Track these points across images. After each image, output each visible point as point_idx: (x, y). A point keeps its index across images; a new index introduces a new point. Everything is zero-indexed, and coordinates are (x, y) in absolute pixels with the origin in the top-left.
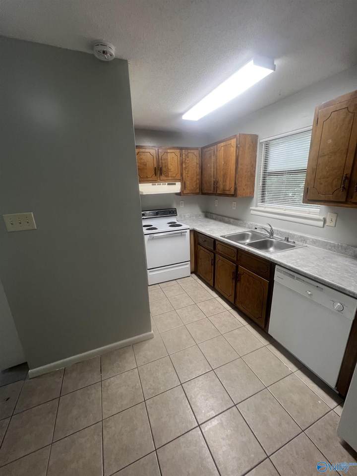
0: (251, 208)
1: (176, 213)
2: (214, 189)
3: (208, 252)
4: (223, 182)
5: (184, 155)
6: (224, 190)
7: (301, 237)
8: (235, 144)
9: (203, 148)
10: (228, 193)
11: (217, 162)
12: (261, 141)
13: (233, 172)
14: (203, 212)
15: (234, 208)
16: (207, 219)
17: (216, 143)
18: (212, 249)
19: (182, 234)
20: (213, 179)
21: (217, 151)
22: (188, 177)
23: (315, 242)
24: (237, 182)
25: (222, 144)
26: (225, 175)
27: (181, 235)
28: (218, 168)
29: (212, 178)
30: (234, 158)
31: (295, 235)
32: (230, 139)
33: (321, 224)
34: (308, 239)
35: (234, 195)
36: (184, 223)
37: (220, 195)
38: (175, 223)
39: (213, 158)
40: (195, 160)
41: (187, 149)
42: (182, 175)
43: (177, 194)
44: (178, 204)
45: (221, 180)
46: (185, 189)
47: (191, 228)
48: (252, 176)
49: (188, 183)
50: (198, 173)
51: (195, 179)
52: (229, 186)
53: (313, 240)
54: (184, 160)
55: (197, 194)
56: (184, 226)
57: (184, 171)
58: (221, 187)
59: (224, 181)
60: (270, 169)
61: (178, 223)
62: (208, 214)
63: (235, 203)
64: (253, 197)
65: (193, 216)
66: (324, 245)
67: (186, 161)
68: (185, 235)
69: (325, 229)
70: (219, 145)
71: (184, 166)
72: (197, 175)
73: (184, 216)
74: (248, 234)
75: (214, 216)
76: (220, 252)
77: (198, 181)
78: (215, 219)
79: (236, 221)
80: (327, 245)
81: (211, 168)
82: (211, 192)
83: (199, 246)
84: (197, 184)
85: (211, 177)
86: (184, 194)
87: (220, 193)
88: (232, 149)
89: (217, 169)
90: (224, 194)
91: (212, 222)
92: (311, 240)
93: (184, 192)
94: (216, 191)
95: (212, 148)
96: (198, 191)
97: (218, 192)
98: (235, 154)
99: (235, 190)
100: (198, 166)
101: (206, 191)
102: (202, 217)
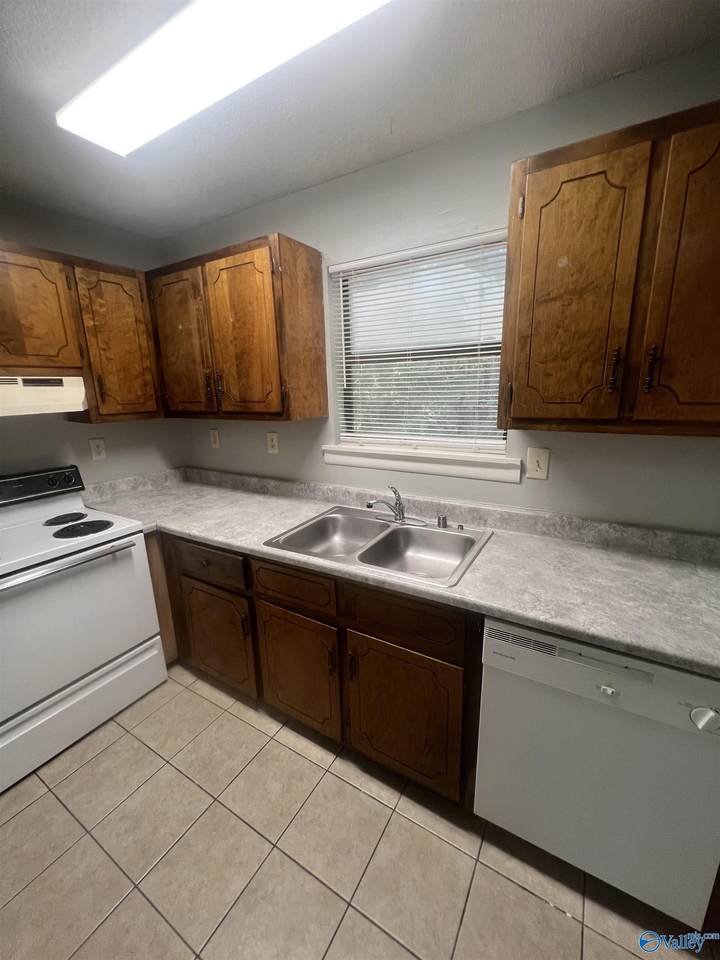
0: (324, 447)
1: (79, 481)
2: (210, 400)
3: (226, 595)
4: (239, 377)
5: (82, 286)
6: (244, 401)
7: (471, 511)
8: (267, 262)
9: (151, 276)
10: (258, 408)
11: (209, 317)
12: (332, 269)
13: (271, 346)
14: (176, 467)
15: (276, 451)
16: (194, 488)
17: (201, 261)
18: (241, 586)
19: (115, 555)
20: (201, 371)
21: (205, 284)
22: (109, 359)
23: (506, 520)
24: (286, 377)
25: (222, 263)
26: (242, 357)
27: (115, 559)
28: (216, 337)
29: (199, 368)
30: (269, 305)
31: (454, 507)
32: (250, 247)
33: (515, 475)
34: (489, 515)
35: (282, 414)
36: (116, 513)
37: (231, 415)
38: (81, 516)
39: (194, 307)
40: (130, 310)
41: (89, 265)
42: (83, 351)
43: (72, 417)
44: (84, 452)
45: (230, 369)
46: (103, 401)
47: (149, 526)
48: (319, 363)
49: (112, 381)
50: (145, 351)
51: (137, 368)
52: (262, 388)
53: (501, 514)
54: (85, 302)
55: (152, 415)
56: (121, 525)
57: (91, 340)
58: (235, 391)
59: (243, 374)
60: (357, 345)
61: (92, 516)
62: (194, 473)
63: (275, 436)
64: (327, 418)
65: (145, 484)
66: (531, 525)
67: (96, 307)
68: (130, 555)
69: (523, 485)
70: (209, 266)
71: (89, 323)
72: (143, 357)
73: (113, 487)
74: (334, 519)
75: (213, 476)
76: (270, 593)
77: (148, 377)
78: (219, 485)
79: (285, 484)
80: (536, 523)
81: (189, 335)
82: (202, 408)
83: (185, 580)
84: (145, 385)
85: (194, 362)
86: (103, 418)
87: (230, 409)
88: (258, 276)
89: (211, 341)
90: (247, 412)
91: (212, 495)
92: (499, 516)
93: (104, 410)
94: (219, 405)
95: (186, 274)
96: (152, 405)
97: (224, 408)
98: (270, 295)
99: (284, 398)
100: (142, 327)
101: (180, 407)
102: (173, 482)
